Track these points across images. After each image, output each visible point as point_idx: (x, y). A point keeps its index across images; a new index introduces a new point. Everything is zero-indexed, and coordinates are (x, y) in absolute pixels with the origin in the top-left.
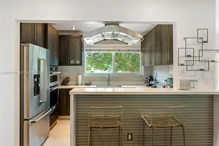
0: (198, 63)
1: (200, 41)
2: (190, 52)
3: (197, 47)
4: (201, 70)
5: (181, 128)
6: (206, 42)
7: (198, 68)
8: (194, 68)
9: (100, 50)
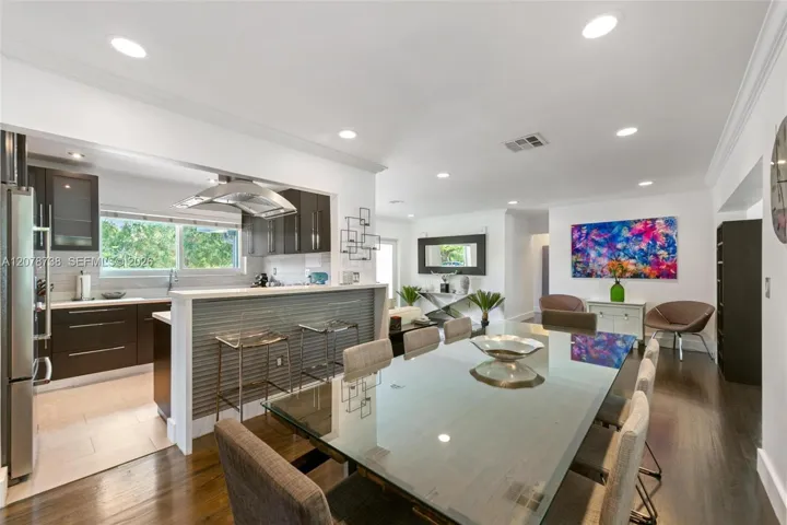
0: (359, 250)
1: (363, 222)
2: (352, 237)
3: (360, 230)
4: (364, 259)
5: (355, 329)
6: (368, 225)
7: (361, 256)
8: (356, 256)
9: (145, 218)
